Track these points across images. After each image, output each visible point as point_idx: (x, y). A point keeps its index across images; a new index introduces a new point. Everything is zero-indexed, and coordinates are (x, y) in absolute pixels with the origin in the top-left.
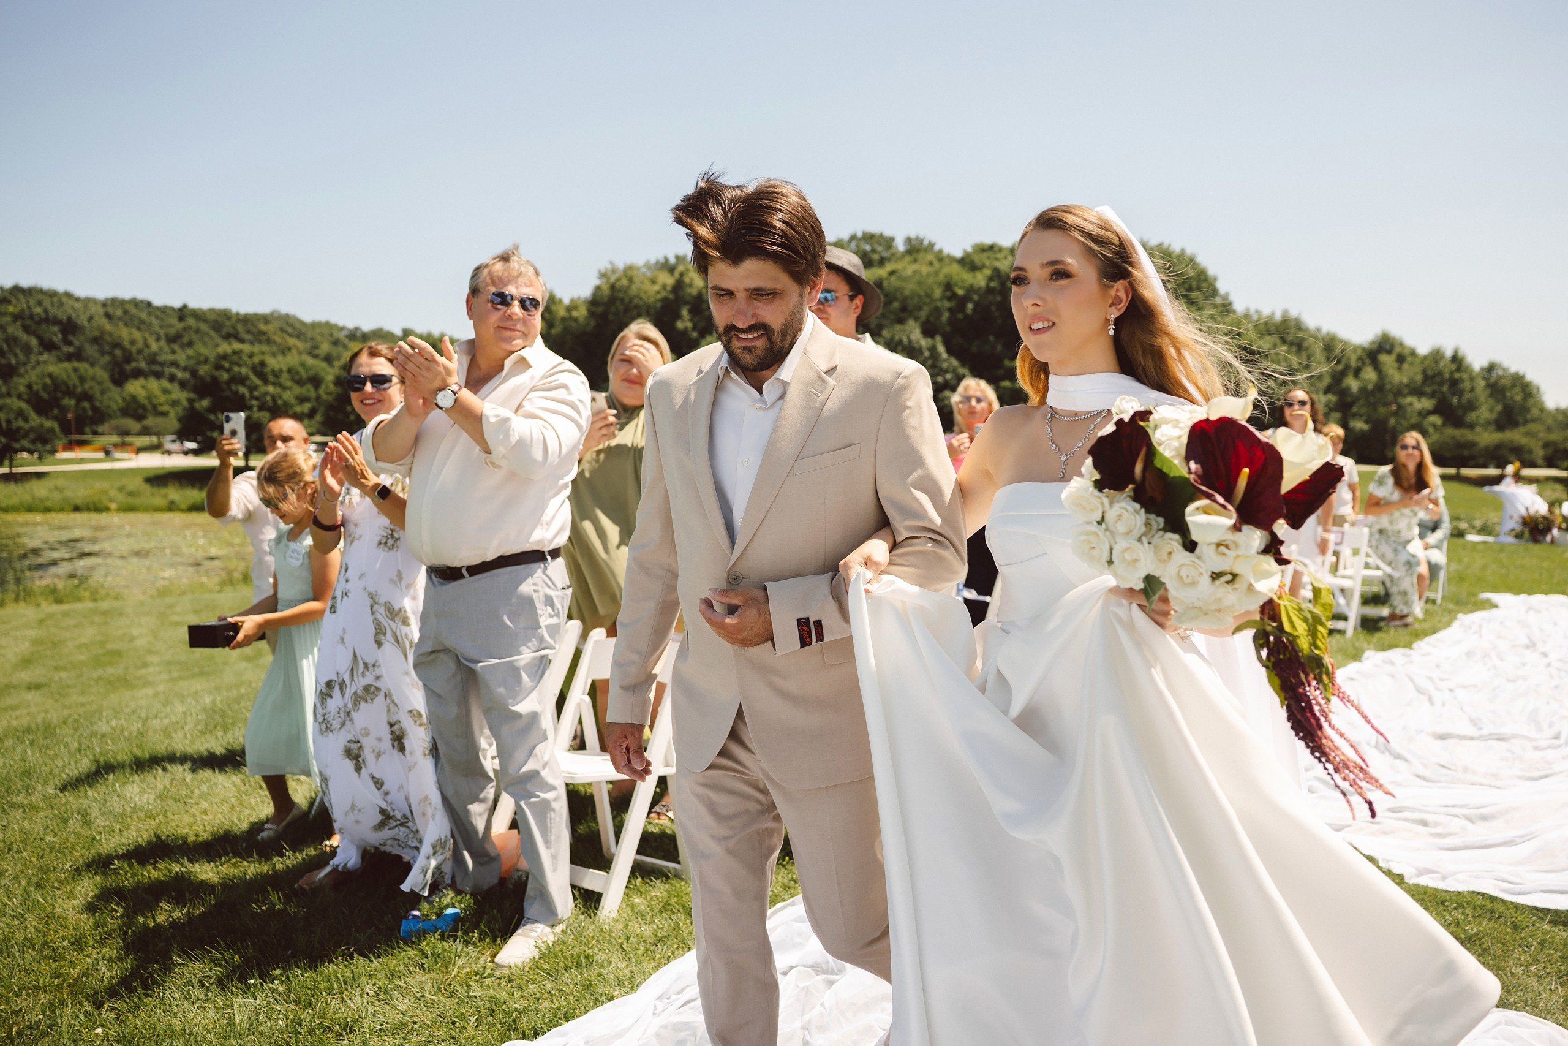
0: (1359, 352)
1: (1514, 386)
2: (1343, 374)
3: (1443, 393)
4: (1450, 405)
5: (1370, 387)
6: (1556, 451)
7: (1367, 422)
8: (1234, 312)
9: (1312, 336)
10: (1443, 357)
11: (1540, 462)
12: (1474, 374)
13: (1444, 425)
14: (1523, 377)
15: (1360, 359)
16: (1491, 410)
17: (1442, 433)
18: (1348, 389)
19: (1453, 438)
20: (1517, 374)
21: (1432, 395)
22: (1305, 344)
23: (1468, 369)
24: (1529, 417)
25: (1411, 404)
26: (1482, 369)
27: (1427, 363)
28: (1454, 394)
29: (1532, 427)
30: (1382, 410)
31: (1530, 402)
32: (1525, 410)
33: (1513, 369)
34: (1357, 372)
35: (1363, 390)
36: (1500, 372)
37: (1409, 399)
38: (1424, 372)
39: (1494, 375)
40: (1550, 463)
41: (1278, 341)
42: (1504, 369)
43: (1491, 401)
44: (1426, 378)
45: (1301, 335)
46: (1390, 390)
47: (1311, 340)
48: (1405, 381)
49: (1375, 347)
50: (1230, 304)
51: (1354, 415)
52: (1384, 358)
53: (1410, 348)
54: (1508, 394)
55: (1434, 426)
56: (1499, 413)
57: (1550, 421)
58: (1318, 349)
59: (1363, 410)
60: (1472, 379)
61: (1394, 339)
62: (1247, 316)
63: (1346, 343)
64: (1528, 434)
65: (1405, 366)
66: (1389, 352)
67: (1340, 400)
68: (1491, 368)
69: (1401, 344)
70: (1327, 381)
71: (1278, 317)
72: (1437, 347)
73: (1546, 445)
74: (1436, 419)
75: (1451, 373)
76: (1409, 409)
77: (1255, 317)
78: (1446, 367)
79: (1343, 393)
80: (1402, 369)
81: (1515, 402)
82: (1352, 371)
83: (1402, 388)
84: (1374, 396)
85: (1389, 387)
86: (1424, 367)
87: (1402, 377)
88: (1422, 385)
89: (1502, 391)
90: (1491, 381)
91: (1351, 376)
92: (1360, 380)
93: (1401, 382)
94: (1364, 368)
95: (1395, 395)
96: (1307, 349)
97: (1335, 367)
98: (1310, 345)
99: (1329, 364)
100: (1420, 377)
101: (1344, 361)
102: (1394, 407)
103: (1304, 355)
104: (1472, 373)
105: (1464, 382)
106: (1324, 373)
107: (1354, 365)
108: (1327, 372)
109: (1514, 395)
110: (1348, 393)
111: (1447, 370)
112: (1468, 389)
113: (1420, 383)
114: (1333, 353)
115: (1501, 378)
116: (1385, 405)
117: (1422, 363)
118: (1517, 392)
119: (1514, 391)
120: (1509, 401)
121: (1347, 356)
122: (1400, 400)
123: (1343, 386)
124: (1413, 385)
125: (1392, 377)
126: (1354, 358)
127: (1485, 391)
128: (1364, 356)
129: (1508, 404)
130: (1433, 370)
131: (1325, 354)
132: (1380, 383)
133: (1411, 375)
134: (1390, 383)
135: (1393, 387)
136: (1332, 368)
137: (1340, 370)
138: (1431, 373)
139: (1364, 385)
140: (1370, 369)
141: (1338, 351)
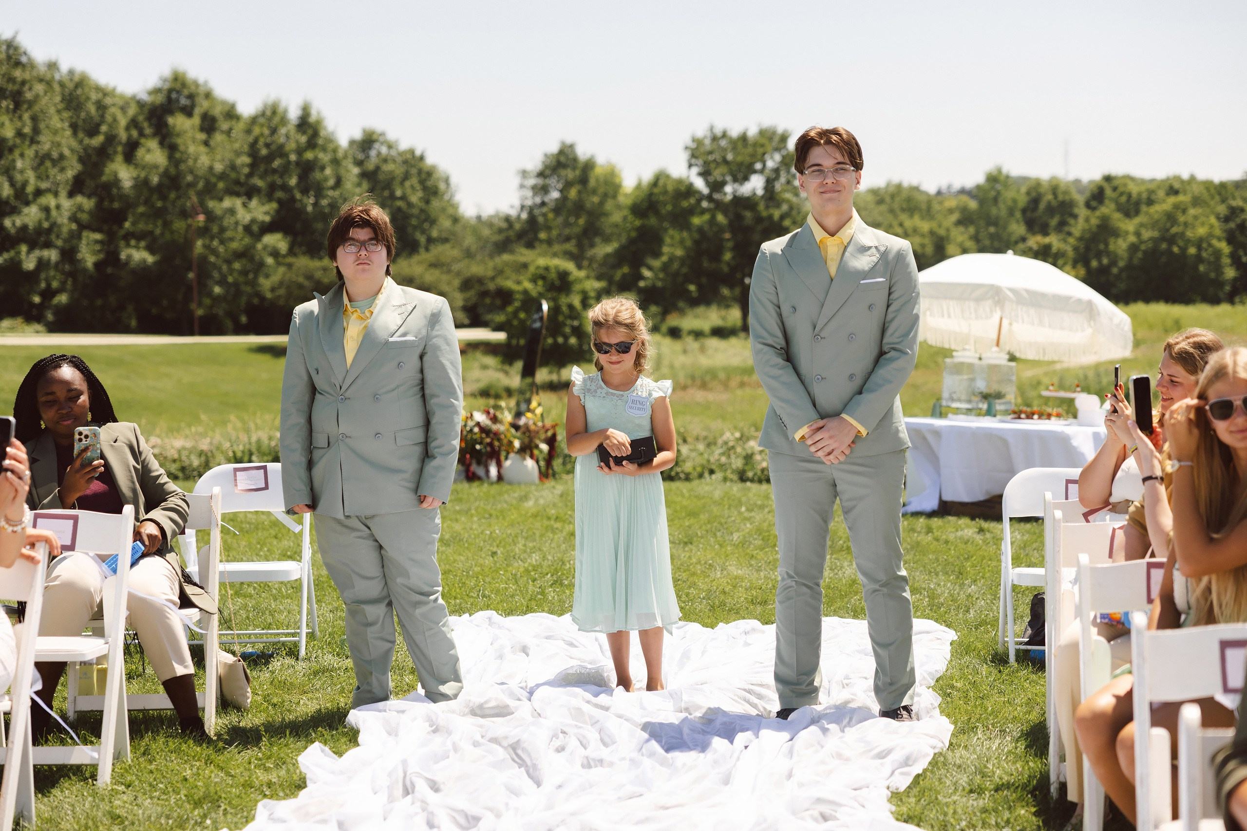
0: (132, 111)
1: (406, 177)
2: (103, 154)
3: (285, 187)
4: (302, 211)
5: (155, 180)
6: (484, 294)
7: (150, 249)
9: (41, 80)
10: (284, 121)
12: (340, 154)
13: (291, 252)
14: (422, 158)
15: (134, 123)
17: (290, 266)
18: (115, 183)
19: (309, 277)
20: (412, 152)
21: (270, 197)
22: (29, 95)
23: (330, 144)
24: (435, 234)
25: (232, 211)
26: (352, 143)
27: (257, 131)
28: (305, 191)
30: (179, 225)
31: (435, 203)
32: (429, 219)
33: (404, 146)
34: (130, 151)
35: (142, 184)
36: (384, 150)
37: (227, 203)
38: (252, 150)
39: (373, 153)
42: (390, 147)
44: (257, 161)
45: (18, 74)
46: (191, 185)
47: (39, 88)
48: (219, 167)
49: (160, 99)
51: (128, 236)
52: (178, 122)
53: (224, 103)
54: (399, 193)
55: (275, 254)
57: (469, 241)
58: (50, 102)
59: (144, 226)
60: (336, 162)
61: (196, 84)
63: (105, 93)
64: (434, 265)
65: (218, 137)
66: (188, 112)
67: (99, 205)
68: (368, 142)
69: (208, 95)
70: (73, 168)
72: (270, 101)
74: (276, 241)
75: (300, 152)
76: (228, 221)
78: (289, 135)
80: (212, 143)
81: (410, 205)
82: (120, 149)
83: (213, 180)
84: (164, 198)
85: (189, 178)
86: (251, 139)
87: (213, 160)
88: (250, 175)
89: (388, 185)
90: (370, 166)
91: (119, 158)
92: (136, 166)
93: (211, 168)
94: (143, 141)
95: (201, 194)
96: (31, 104)
97: (87, 141)
98: (37, 97)
99: (75, 133)
100: (245, 160)
101: (104, 128)
102: (201, 218)
103: (26, 116)
104: (335, 151)
105: (323, 168)
106: (67, 152)
107: (123, 136)
108: (72, 150)
109: (409, 191)
110: (115, 191)
111: (291, 146)
112: (331, 182)
113: (246, 170)
114: (83, 115)
115: (385, 161)
116: (184, 214)
117: (248, 131)
118: (412, 187)
119: (407, 184)
120: (399, 203)
121: (109, 118)
122: (211, 204)
123: (104, 178)
124: (233, 175)
125: (196, 160)
126: (123, 122)
127: (359, 185)
128: (141, 118)
129: (399, 209)
130: (267, 145)
131: (66, 115)
132: (173, 171)
133: (229, 155)
134: (191, 172)
135: (196, 177)
136: (81, 142)
137: (97, 145)
138: (264, 152)
139: (143, 175)
140: (153, 144)
141: (92, 109)
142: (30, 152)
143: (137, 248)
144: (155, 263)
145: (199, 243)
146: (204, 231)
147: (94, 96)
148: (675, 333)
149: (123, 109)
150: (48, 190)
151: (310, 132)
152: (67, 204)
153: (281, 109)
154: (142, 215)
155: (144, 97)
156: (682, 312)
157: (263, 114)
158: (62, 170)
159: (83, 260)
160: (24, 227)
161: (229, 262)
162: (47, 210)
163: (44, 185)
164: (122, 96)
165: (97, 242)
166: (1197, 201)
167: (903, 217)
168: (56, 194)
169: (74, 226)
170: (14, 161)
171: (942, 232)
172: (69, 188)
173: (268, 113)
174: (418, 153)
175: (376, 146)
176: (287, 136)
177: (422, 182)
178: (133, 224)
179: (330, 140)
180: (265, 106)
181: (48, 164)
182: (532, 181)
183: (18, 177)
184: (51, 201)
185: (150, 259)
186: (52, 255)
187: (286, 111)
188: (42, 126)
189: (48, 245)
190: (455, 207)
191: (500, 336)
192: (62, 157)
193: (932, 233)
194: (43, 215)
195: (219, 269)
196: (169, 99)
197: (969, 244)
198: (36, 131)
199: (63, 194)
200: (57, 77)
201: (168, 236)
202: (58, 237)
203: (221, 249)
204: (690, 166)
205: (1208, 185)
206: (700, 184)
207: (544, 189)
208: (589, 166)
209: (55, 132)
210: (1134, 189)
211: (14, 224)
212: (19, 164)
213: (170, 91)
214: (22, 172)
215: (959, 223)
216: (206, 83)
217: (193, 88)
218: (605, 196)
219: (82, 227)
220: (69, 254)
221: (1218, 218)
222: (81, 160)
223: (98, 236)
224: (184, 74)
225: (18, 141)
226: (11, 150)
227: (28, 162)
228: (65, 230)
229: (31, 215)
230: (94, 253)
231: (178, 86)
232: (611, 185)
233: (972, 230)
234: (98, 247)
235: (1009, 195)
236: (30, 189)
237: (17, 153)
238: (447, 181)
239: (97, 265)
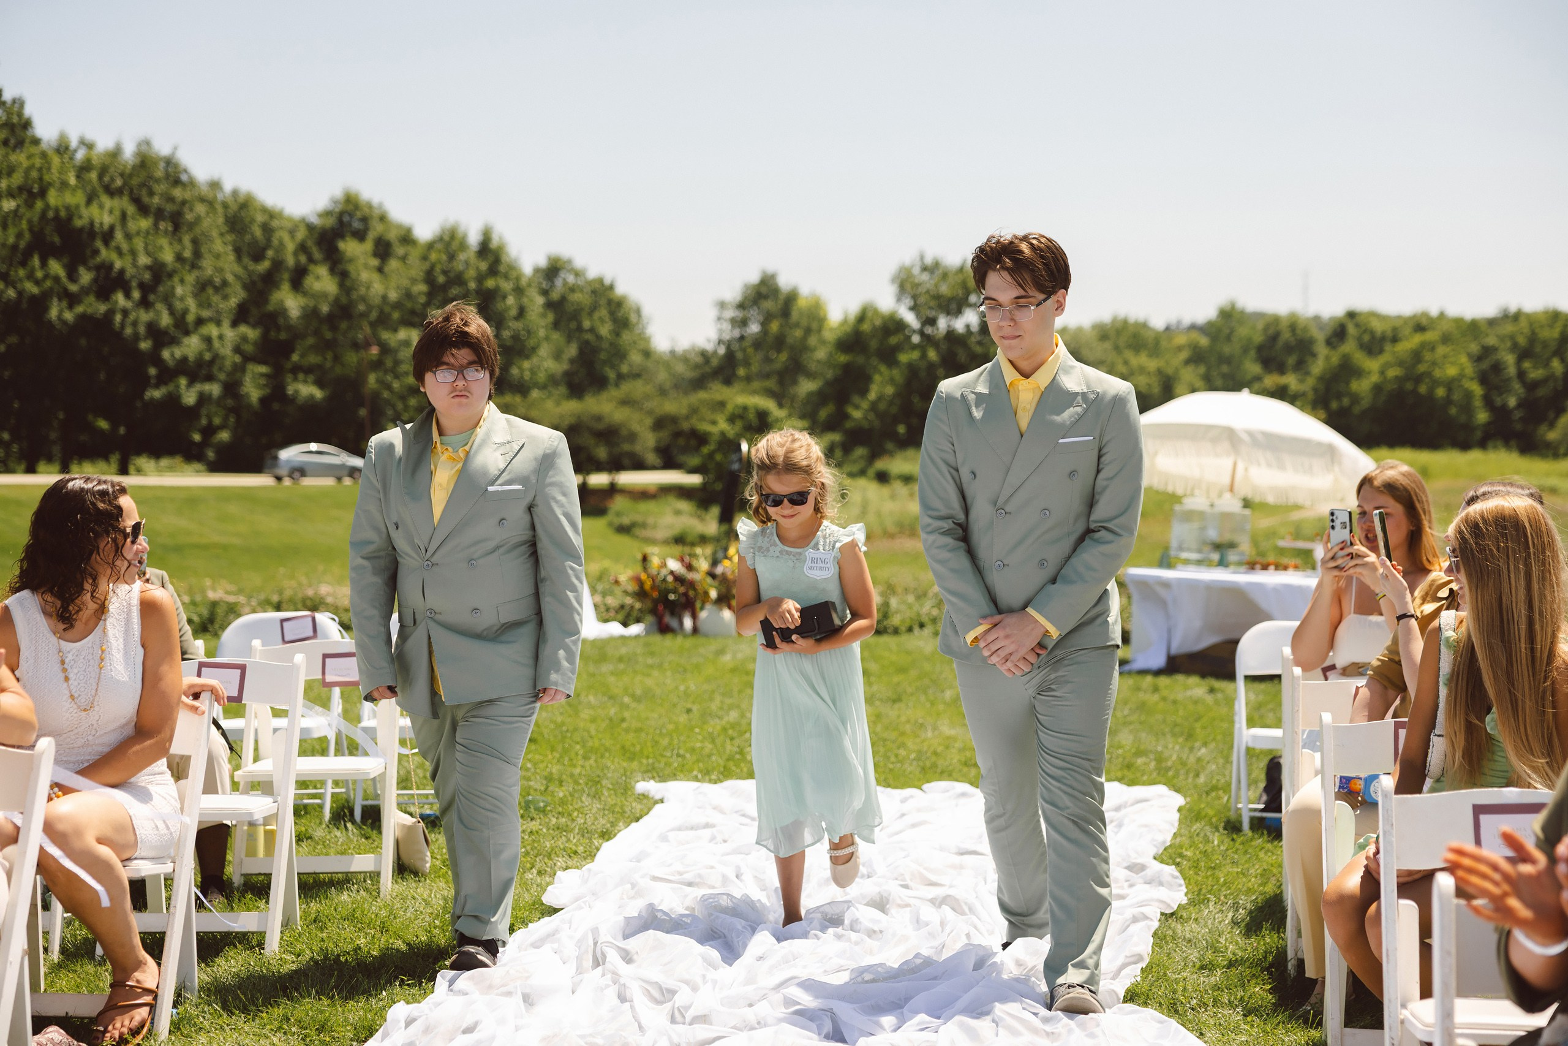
0: (301, 234)
1: (594, 308)
2: (270, 280)
5: (325, 309)
6: (678, 434)
7: (320, 384)
8: (36, 141)
9: (202, 200)
10: (463, 246)
11: (651, 458)
12: (524, 282)
14: (611, 287)
15: (302, 248)
16: (557, 356)
18: (283, 312)
20: (600, 281)
22: (189, 217)
23: (512, 271)
24: (624, 369)
26: (537, 270)
27: (433, 256)
29: (636, 388)
30: (352, 358)
31: (626, 337)
32: (619, 354)
33: (592, 273)
34: (298, 278)
35: (311, 314)
36: (571, 279)
37: (402, 334)
38: (429, 277)
39: (559, 282)
40: (669, 463)
41: (131, 209)
42: (577, 274)
43: (556, 336)
45: (177, 193)
46: (364, 315)
47: (201, 209)
48: (393, 296)
49: (330, 222)
50: (27, 124)
51: (296, 370)
52: (349, 247)
53: (399, 226)
54: (587, 324)
56: (572, 361)
57: (662, 376)
58: (212, 225)
59: (313, 359)
60: (519, 291)
61: (370, 206)
62: (63, 148)
63: (271, 214)
64: (626, 402)
65: (393, 264)
66: (360, 236)
67: (265, 336)
68: (553, 270)
69: (383, 218)
70: (237, 296)
71: (129, 151)
72: (448, 225)
73: (660, 423)
75: (480, 278)
76: (402, 354)
77: (80, 155)
78: (468, 262)
79: (271, 320)
80: (386, 269)
81: (599, 337)
82: (286, 276)
83: (387, 309)
84: (334, 328)
85: (362, 307)
86: (426, 266)
87: (387, 288)
88: (428, 304)
89: (576, 315)
90: (555, 296)
91: (286, 286)
92: (305, 294)
93: (384, 298)
94: (312, 267)
95: (373, 325)
96: (191, 226)
97: (252, 266)
98: (198, 219)
99: (239, 258)
100: (422, 288)
101: (270, 253)
102: (375, 350)
103: (187, 240)
104: (518, 278)
105: (504, 297)
106: (230, 278)
107: (290, 261)
108: (236, 276)
109: (598, 323)
110: (281, 321)
111: (471, 273)
112: (514, 312)
113: (422, 299)
114: (248, 238)
115: (572, 290)
116: (356, 346)
117: (425, 258)
118: (602, 320)
119: (596, 315)
120: (588, 336)
121: (275, 242)
122: (385, 335)
123: (270, 308)
124: (409, 305)
125: (368, 288)
126: (290, 247)
127: (544, 316)
128: (310, 243)
129: (587, 342)
130: (445, 272)
131: (229, 238)
132: (344, 300)
133: (405, 282)
134: (363, 299)
135: (370, 308)
136: (245, 268)
137: (262, 272)
138: (441, 279)
139: (312, 303)
140: (322, 271)
141: (258, 232)
142: (190, 278)
143: (305, 382)
144: (324, 399)
145: (372, 379)
146: (377, 365)
147: (260, 218)
148: (883, 478)
149: (292, 233)
150: (210, 320)
151: (491, 258)
152: (230, 334)
153: (460, 235)
154: (311, 347)
155: (314, 220)
156: (891, 454)
157: (441, 239)
158: (225, 297)
159: (247, 395)
160: (184, 360)
161: (403, 398)
162: (208, 340)
163: (206, 314)
164: (290, 219)
165: (262, 375)
166: (1446, 339)
167: (1129, 355)
168: (218, 323)
169: (238, 359)
170: (173, 288)
171: (1170, 371)
172: (232, 316)
173: (446, 238)
174: (607, 282)
175: (562, 274)
176: (467, 263)
177: (612, 313)
178: (302, 356)
179: (512, 267)
180: (443, 231)
181: (210, 291)
182: (730, 313)
183: (178, 305)
184: (213, 330)
185: (318, 394)
186: (214, 389)
187: (465, 237)
188: (204, 249)
189: (210, 378)
190: (647, 340)
191: (695, 480)
192: (225, 283)
193: (1160, 372)
194: (204, 346)
195: (394, 407)
196: (340, 222)
197: (1199, 383)
198: (197, 254)
199: (226, 323)
200: (220, 197)
201: (338, 370)
202: (220, 369)
203: (396, 385)
204: (899, 300)
205: (1459, 321)
206: (911, 319)
207: (744, 323)
208: (791, 298)
209: (218, 256)
210: (1378, 327)
211: (172, 355)
212: (179, 291)
213: (341, 214)
214: (182, 299)
215: (1188, 362)
216: (381, 205)
217: (366, 210)
218: (808, 331)
219: (247, 359)
220: (232, 388)
221: (1470, 356)
222: (245, 287)
223: (263, 369)
224: (357, 195)
225: (178, 265)
226: (170, 276)
227: (189, 288)
228: (228, 364)
229: (191, 346)
230: (259, 387)
231: (350, 207)
232: (815, 317)
233: (1202, 369)
234: (263, 381)
235: (1243, 332)
236: (191, 318)
237: (176, 279)
238: (638, 312)
239: (263, 400)
